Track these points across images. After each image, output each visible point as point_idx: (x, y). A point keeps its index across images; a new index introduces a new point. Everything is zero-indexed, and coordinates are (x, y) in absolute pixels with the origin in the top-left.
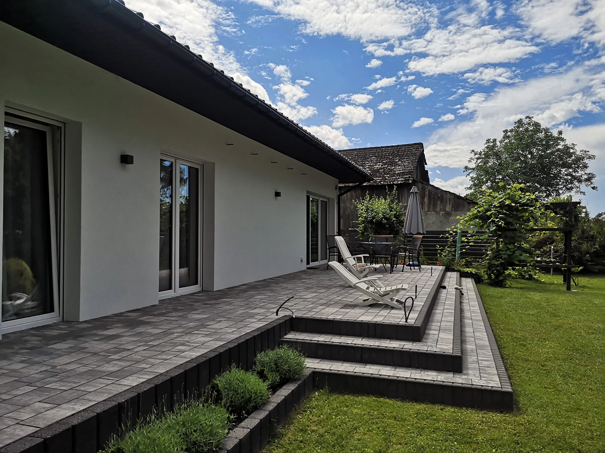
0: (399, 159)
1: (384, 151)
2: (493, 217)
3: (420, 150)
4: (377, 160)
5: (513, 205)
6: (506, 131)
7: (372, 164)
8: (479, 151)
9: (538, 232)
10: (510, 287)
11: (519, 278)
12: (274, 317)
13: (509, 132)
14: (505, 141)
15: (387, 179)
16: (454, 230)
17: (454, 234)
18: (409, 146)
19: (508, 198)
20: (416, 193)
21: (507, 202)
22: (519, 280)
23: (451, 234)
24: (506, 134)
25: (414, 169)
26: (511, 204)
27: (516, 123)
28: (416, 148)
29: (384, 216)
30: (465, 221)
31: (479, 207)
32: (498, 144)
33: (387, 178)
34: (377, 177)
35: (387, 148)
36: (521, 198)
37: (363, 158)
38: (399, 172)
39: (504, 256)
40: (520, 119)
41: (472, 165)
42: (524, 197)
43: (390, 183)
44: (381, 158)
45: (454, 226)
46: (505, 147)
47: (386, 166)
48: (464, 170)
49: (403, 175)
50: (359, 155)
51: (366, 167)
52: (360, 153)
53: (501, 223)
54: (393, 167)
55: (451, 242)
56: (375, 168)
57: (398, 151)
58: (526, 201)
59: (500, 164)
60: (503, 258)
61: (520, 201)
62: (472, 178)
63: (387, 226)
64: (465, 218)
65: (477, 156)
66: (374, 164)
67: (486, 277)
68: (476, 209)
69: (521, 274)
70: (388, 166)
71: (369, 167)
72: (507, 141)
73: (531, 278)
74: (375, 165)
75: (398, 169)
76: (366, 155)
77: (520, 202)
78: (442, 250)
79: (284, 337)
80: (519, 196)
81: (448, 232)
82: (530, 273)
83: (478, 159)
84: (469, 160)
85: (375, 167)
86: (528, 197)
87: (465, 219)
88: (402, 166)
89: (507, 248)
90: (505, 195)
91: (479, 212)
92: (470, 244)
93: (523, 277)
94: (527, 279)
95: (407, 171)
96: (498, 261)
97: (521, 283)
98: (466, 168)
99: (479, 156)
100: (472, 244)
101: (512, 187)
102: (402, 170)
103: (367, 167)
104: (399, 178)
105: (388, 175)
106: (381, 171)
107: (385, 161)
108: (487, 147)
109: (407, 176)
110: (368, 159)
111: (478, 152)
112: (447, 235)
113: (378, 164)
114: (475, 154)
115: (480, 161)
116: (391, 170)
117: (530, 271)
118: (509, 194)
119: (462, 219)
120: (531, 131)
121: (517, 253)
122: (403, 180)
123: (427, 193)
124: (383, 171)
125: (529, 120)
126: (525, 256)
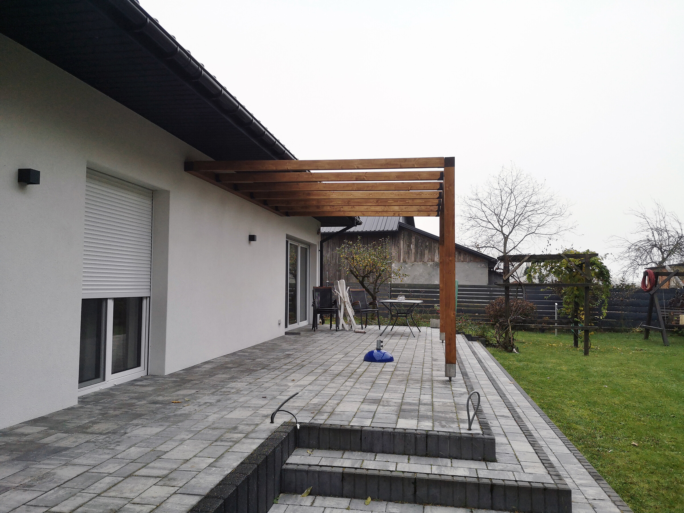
79: (287, 462)
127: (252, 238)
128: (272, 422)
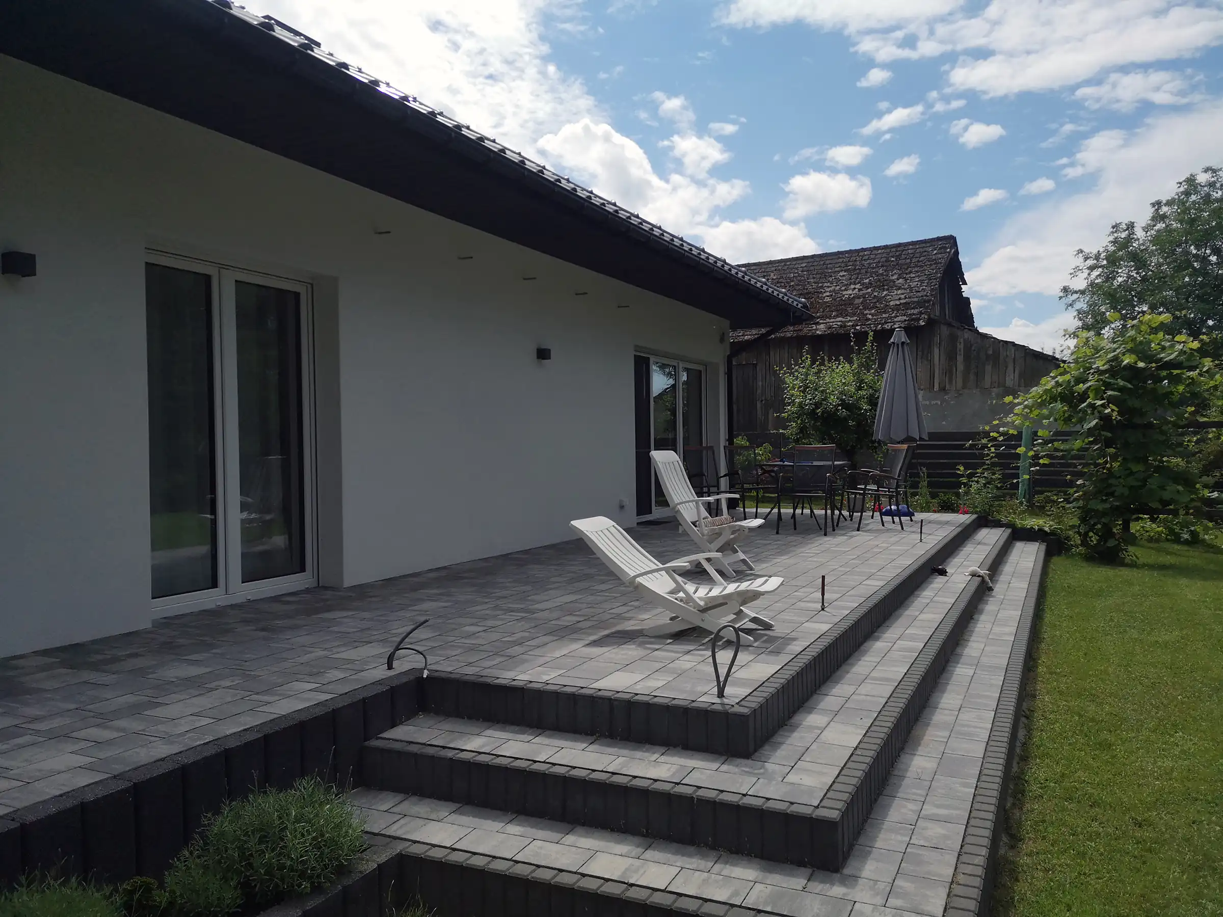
0: (899, 275)
1: (866, 257)
2: (1091, 395)
3: (949, 253)
4: (850, 279)
5: (1141, 364)
6: (1158, 204)
7: (838, 288)
8: (1095, 252)
9: (1214, 429)
10: (1133, 565)
11: (1168, 540)
12: (379, 672)
13: (1166, 205)
14: (1156, 228)
15: (869, 319)
16: (1001, 429)
17: (1001, 438)
18: (924, 245)
19: (1131, 351)
20: (903, 343)
21: (1127, 360)
22: (1167, 545)
23: (995, 439)
24: (1157, 210)
25: (932, 295)
26: (1136, 363)
27: (1181, 183)
28: (940, 248)
29: (841, 400)
30: (1026, 407)
31: (1061, 374)
32: (1139, 233)
33: (870, 317)
34: (847, 315)
35: (876, 252)
36: (1164, 348)
37: (818, 276)
38: (898, 303)
39: (1119, 491)
40: (1191, 175)
41: (1080, 283)
42: (1172, 346)
43: (876, 327)
44: (858, 274)
45: (1000, 419)
46: (1156, 240)
47: (869, 290)
48: (1062, 294)
49: (907, 309)
50: (812, 268)
51: (825, 295)
52: (815, 264)
53: (1109, 410)
54: (885, 293)
55: (992, 457)
56: (844, 296)
57: (898, 257)
58: (1177, 356)
59: (1144, 279)
60: (1116, 494)
61: (1162, 355)
62: (1079, 312)
63: (851, 423)
64: (1027, 400)
65: (1090, 262)
66: (843, 288)
67: (1078, 540)
68: (1054, 378)
69: (1171, 531)
70: (873, 291)
71: (832, 295)
72: (1160, 226)
73: (1195, 540)
74: (846, 290)
75: (896, 297)
76: (827, 268)
77: (1162, 358)
78: (970, 476)
79: (380, 736)
80: (1159, 344)
81: (986, 434)
82: (1193, 528)
83: (1092, 268)
84: (1073, 271)
85: (844, 293)
86: (1181, 347)
87: (1026, 403)
88: (905, 289)
89: (1128, 472)
90: (1124, 342)
91: (1058, 384)
92: (1041, 461)
93: (1177, 540)
94: (1186, 542)
95: (916, 299)
96: (1103, 501)
97: (1168, 553)
98: (1066, 290)
99: (1095, 262)
100: (1046, 462)
101: (1141, 322)
102: (906, 298)
103: (828, 294)
104: (896, 316)
105: (873, 311)
106: (857, 301)
107: (867, 280)
108: (1114, 242)
109: (916, 311)
110: (831, 276)
111: (1091, 253)
112: (984, 441)
113: (852, 286)
114: (1086, 259)
115: (1098, 273)
116: (879, 299)
117: (1193, 524)
118: (1133, 339)
119: (1019, 404)
120: (1217, 200)
121: (1154, 482)
122: (905, 320)
123: (961, 346)
124: (862, 303)
125: (1213, 177)
126: (1173, 489)
127: (543, 354)
128: (390, 667)
